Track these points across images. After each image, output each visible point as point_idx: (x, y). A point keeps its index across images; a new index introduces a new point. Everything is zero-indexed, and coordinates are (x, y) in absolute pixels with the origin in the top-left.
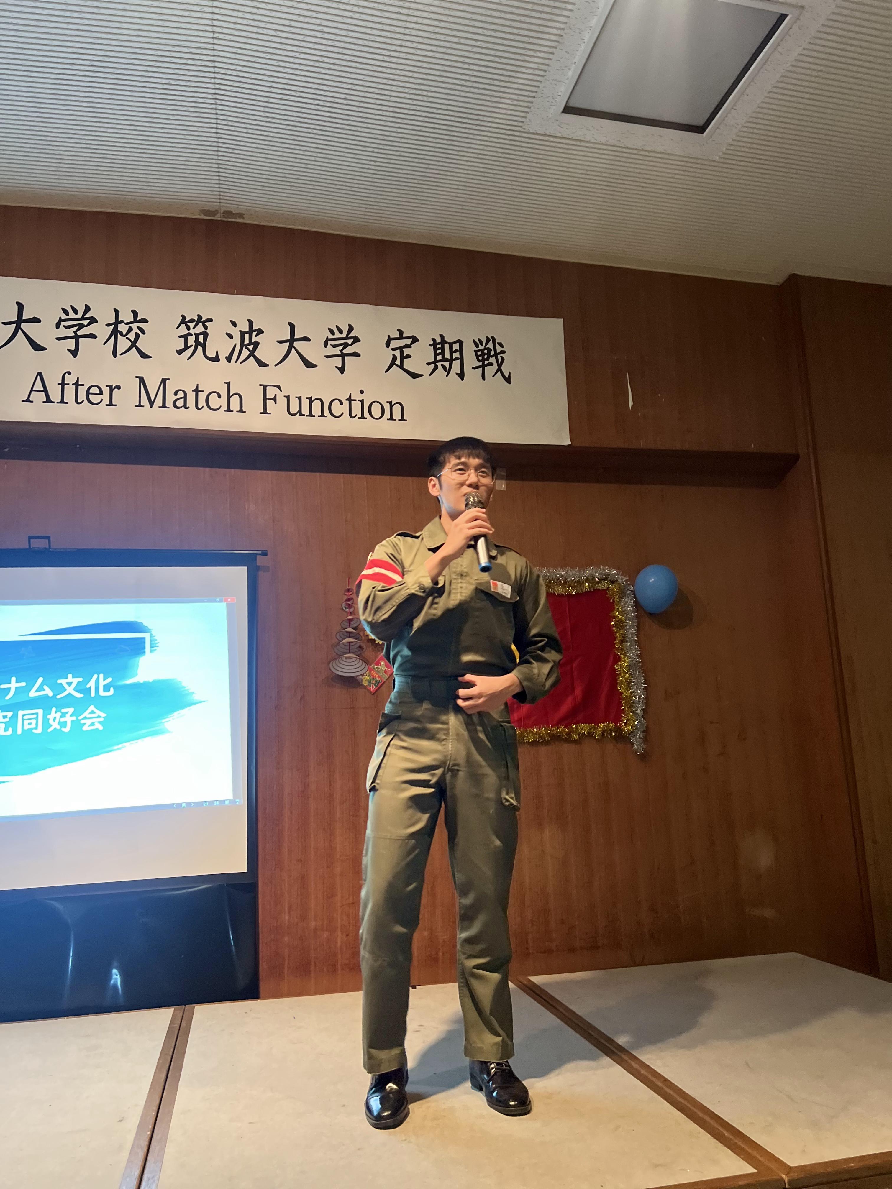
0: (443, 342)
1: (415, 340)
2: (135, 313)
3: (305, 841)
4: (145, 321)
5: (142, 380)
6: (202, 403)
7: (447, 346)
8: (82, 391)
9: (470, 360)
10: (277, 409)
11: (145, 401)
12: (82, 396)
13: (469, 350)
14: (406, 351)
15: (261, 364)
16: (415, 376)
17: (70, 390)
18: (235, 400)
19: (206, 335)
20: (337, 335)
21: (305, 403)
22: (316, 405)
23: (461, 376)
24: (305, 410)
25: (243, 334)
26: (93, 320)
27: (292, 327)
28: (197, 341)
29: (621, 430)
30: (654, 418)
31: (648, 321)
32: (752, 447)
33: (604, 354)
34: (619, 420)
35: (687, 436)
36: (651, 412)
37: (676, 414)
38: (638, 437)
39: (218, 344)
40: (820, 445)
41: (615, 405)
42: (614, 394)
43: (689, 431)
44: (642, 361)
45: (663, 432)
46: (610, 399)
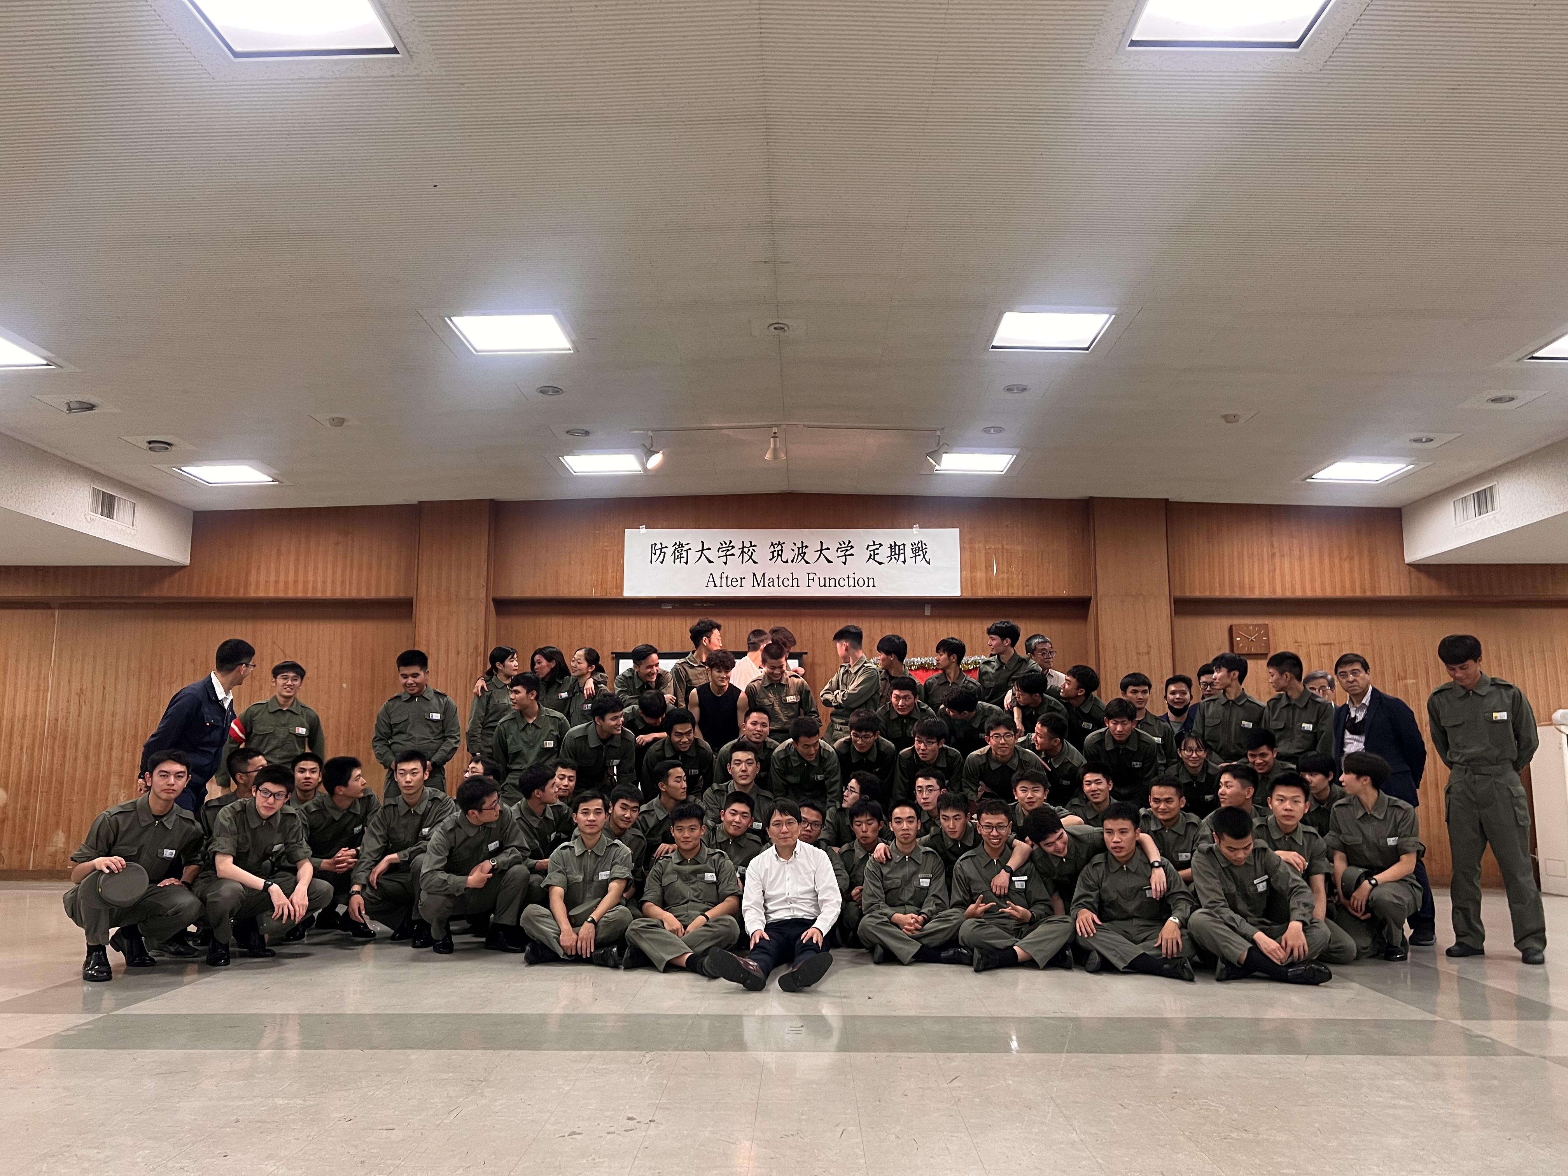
0: (895, 545)
1: (881, 545)
2: (751, 542)
4: (755, 546)
5: (754, 574)
6: (781, 583)
7: (897, 547)
8: (729, 580)
9: (909, 553)
10: (814, 584)
11: (756, 584)
12: (729, 583)
13: (909, 548)
14: (876, 552)
15: (807, 563)
16: (880, 563)
17: (724, 580)
18: (795, 581)
19: (782, 550)
20: (843, 545)
21: (827, 580)
22: (832, 581)
23: (904, 562)
24: (827, 584)
25: (799, 549)
26: (733, 547)
27: (822, 543)
28: (778, 554)
29: (989, 586)
30: (1008, 579)
31: (1007, 526)
32: (1064, 593)
33: (981, 545)
34: (988, 582)
35: (1026, 589)
36: (1006, 576)
37: (1020, 576)
38: (998, 590)
39: (788, 555)
40: (1100, 592)
41: (986, 573)
42: (986, 567)
43: (1028, 585)
44: (1003, 548)
45: (1012, 586)
46: (984, 569)
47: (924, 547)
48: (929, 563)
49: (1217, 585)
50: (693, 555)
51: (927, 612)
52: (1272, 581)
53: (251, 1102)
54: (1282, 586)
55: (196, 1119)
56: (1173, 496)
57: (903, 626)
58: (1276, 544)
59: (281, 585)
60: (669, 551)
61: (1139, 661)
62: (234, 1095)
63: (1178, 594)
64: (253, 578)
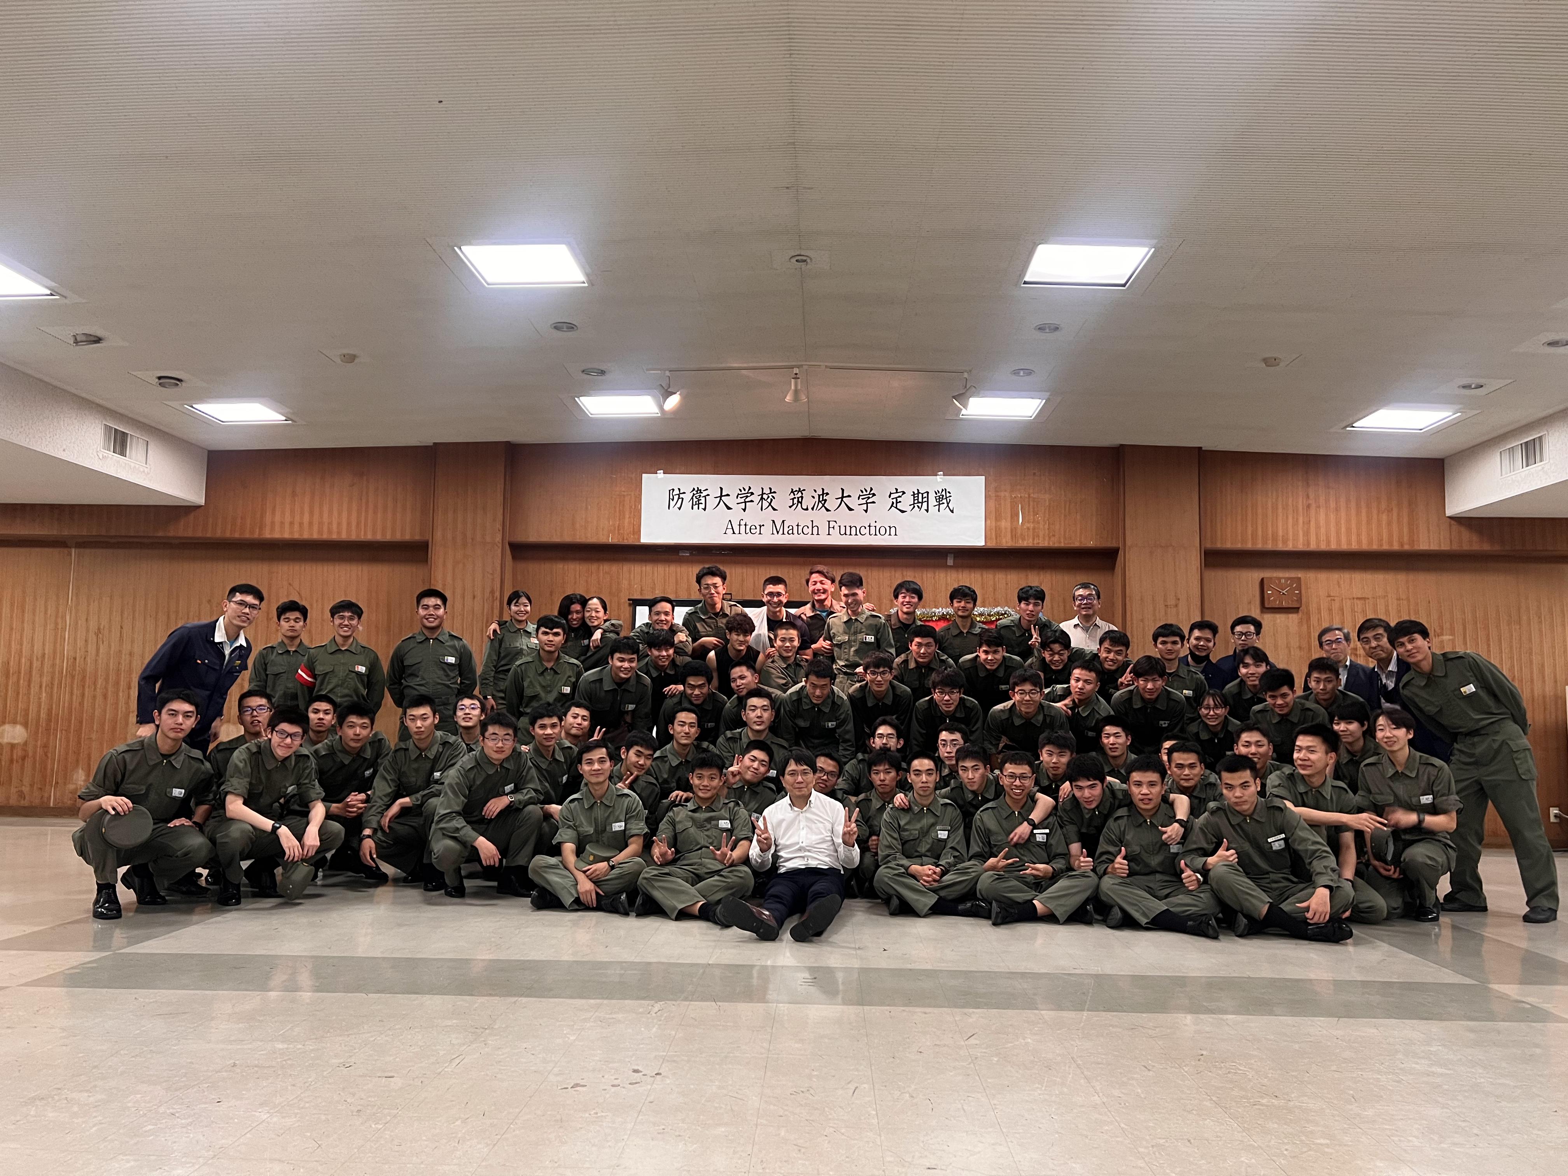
0: (919, 493)
1: (904, 493)
2: (770, 489)
4: (775, 492)
5: (774, 522)
6: (800, 531)
7: (920, 495)
8: (748, 528)
9: (932, 501)
10: (835, 532)
11: (775, 532)
12: (748, 531)
13: (932, 496)
15: (828, 510)
16: (903, 512)
17: (743, 527)
18: (815, 529)
19: (802, 497)
20: (865, 493)
21: (848, 529)
22: (853, 529)
23: (927, 511)
24: (848, 533)
25: (819, 496)
26: (752, 494)
27: (843, 490)
28: (798, 501)
29: (1014, 536)
30: (1034, 529)
31: (1034, 474)
32: (1091, 544)
33: (1007, 494)
34: (1013, 531)
35: (1053, 539)
36: (1032, 525)
37: (1047, 526)
38: (1023, 540)
39: (808, 502)
40: (1128, 543)
41: (1012, 523)
42: (1012, 516)
43: (1054, 536)
44: (1029, 497)
45: (1038, 536)
46: (1009, 519)
47: (948, 495)
48: (952, 512)
49: (1250, 537)
50: (712, 502)
51: (950, 562)
52: (1307, 533)
53: (250, 1046)
54: (1317, 538)
55: (191, 1063)
56: (1208, 445)
57: (925, 576)
58: (1312, 496)
59: (296, 527)
60: (687, 497)
61: (1166, 614)
62: (233, 1038)
63: (1209, 545)
64: (268, 519)
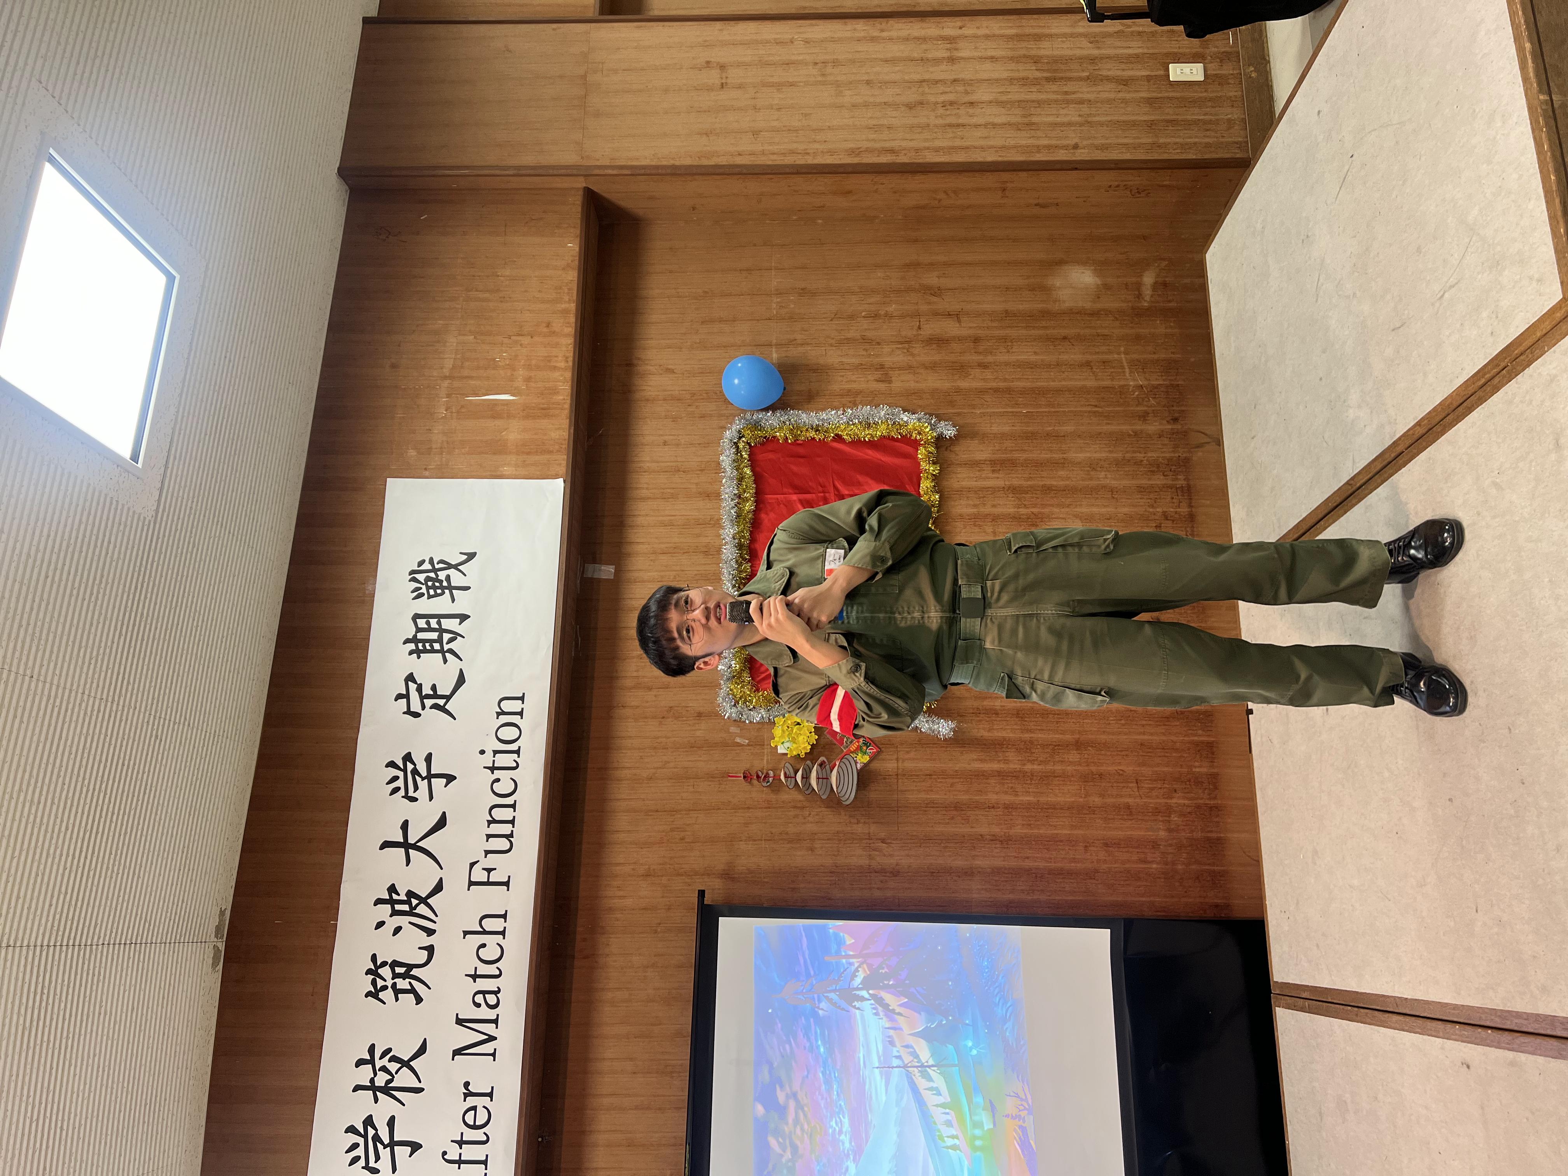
0: (414, 640)
1: (410, 678)
2: (360, 1063)
3: (1061, 841)
4: (372, 1049)
5: (457, 1052)
6: (492, 970)
7: (420, 636)
8: (471, 1135)
9: (441, 604)
10: (503, 867)
11: (488, 1048)
12: (478, 1135)
13: (426, 606)
14: (427, 690)
15: (438, 888)
16: (461, 680)
17: (469, 1152)
18: (489, 925)
19: (395, 964)
20: (400, 783)
21: (496, 829)
22: (498, 814)
23: (463, 618)
24: (506, 829)
25: (395, 913)
26: (369, 1122)
27: (386, 845)
28: (404, 976)
29: (545, 412)
30: (529, 367)
31: (394, 366)
32: (573, 246)
33: (439, 427)
34: (532, 413)
35: (556, 327)
37: (526, 340)
38: (555, 391)
39: (409, 947)
41: (510, 416)
42: (494, 417)
43: (548, 325)
44: (451, 378)
45: (548, 359)
46: (498, 422)
47: (427, 566)
48: (471, 556)
51: (605, 572)
